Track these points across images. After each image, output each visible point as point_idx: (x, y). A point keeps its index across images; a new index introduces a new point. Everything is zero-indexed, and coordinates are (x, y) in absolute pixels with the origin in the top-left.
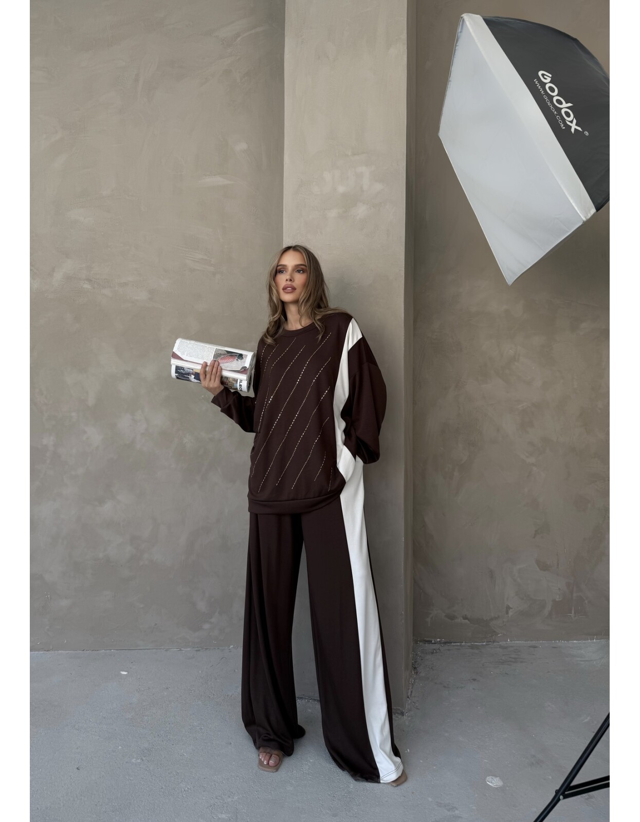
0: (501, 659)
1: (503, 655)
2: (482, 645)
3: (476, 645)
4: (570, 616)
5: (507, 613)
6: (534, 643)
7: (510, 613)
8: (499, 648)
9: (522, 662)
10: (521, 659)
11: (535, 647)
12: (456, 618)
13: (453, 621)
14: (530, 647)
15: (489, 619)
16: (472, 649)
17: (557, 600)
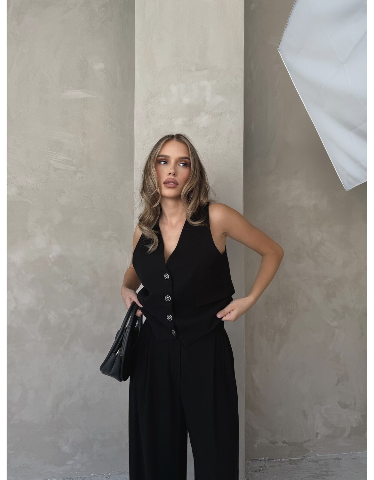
1: (316, 469)
2: (298, 459)
3: (293, 460)
5: (317, 437)
8: (312, 462)
10: (330, 472)
11: (339, 459)
12: (278, 443)
13: (275, 445)
14: (335, 459)
15: (302, 442)
16: (291, 464)
17: (354, 426)
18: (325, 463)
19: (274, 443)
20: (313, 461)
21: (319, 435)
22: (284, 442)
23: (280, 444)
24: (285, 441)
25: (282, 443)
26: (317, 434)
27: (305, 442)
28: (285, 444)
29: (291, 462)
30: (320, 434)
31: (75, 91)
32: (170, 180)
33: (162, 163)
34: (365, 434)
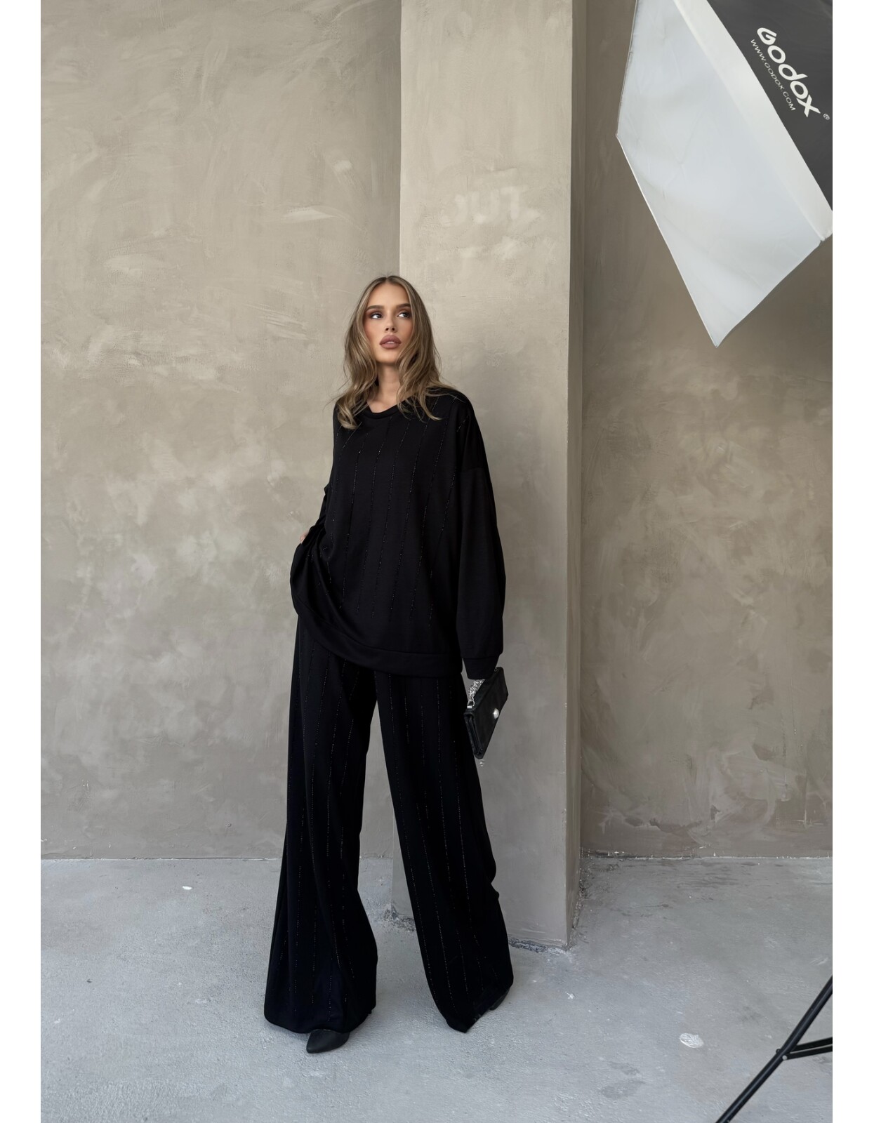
0: (704, 880)
1: (707, 874)
2: (678, 860)
3: (669, 860)
4: (802, 822)
5: (713, 817)
6: (750, 859)
7: (717, 818)
8: (701, 865)
9: (732, 884)
10: (731, 879)
11: (753, 865)
12: (642, 823)
13: (637, 827)
14: (744, 864)
15: (686, 825)
16: (663, 865)
17: (783, 800)
18: (726, 867)
19: (635, 822)
20: (703, 863)
21: (718, 813)
22: (654, 823)
23: (646, 826)
24: (655, 820)
25: (649, 824)
26: (714, 810)
27: (691, 826)
28: (656, 827)
29: (663, 863)
30: (719, 811)
31: (305, 208)
32: (388, 338)
33: (375, 317)
34: (803, 819)
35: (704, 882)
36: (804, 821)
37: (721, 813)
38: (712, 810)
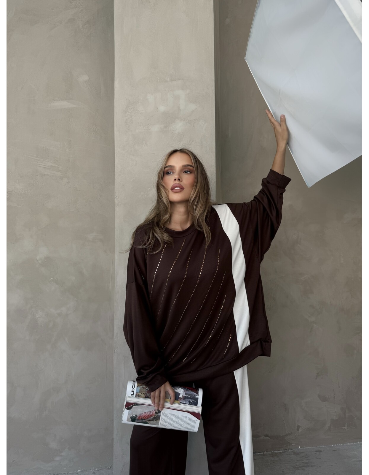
0: (297, 465)
1: (297, 461)
2: (280, 452)
3: (275, 453)
4: (345, 428)
5: (298, 430)
6: (318, 448)
7: (300, 430)
8: (293, 454)
9: (312, 466)
10: (311, 463)
11: (320, 451)
14: (316, 452)
15: (284, 435)
16: (273, 457)
17: (334, 419)
18: (307, 455)
22: (267, 436)
24: (267, 434)
25: (264, 437)
26: (299, 427)
27: (286, 435)
28: (268, 438)
29: (273, 455)
31: (61, 101)
34: (345, 427)
35: (297, 467)
36: (346, 427)
37: (302, 428)
38: (297, 427)
